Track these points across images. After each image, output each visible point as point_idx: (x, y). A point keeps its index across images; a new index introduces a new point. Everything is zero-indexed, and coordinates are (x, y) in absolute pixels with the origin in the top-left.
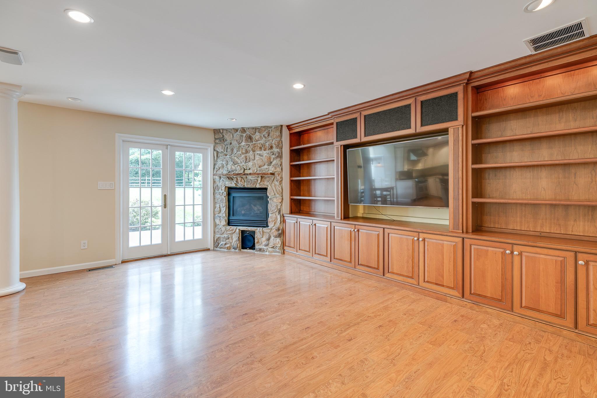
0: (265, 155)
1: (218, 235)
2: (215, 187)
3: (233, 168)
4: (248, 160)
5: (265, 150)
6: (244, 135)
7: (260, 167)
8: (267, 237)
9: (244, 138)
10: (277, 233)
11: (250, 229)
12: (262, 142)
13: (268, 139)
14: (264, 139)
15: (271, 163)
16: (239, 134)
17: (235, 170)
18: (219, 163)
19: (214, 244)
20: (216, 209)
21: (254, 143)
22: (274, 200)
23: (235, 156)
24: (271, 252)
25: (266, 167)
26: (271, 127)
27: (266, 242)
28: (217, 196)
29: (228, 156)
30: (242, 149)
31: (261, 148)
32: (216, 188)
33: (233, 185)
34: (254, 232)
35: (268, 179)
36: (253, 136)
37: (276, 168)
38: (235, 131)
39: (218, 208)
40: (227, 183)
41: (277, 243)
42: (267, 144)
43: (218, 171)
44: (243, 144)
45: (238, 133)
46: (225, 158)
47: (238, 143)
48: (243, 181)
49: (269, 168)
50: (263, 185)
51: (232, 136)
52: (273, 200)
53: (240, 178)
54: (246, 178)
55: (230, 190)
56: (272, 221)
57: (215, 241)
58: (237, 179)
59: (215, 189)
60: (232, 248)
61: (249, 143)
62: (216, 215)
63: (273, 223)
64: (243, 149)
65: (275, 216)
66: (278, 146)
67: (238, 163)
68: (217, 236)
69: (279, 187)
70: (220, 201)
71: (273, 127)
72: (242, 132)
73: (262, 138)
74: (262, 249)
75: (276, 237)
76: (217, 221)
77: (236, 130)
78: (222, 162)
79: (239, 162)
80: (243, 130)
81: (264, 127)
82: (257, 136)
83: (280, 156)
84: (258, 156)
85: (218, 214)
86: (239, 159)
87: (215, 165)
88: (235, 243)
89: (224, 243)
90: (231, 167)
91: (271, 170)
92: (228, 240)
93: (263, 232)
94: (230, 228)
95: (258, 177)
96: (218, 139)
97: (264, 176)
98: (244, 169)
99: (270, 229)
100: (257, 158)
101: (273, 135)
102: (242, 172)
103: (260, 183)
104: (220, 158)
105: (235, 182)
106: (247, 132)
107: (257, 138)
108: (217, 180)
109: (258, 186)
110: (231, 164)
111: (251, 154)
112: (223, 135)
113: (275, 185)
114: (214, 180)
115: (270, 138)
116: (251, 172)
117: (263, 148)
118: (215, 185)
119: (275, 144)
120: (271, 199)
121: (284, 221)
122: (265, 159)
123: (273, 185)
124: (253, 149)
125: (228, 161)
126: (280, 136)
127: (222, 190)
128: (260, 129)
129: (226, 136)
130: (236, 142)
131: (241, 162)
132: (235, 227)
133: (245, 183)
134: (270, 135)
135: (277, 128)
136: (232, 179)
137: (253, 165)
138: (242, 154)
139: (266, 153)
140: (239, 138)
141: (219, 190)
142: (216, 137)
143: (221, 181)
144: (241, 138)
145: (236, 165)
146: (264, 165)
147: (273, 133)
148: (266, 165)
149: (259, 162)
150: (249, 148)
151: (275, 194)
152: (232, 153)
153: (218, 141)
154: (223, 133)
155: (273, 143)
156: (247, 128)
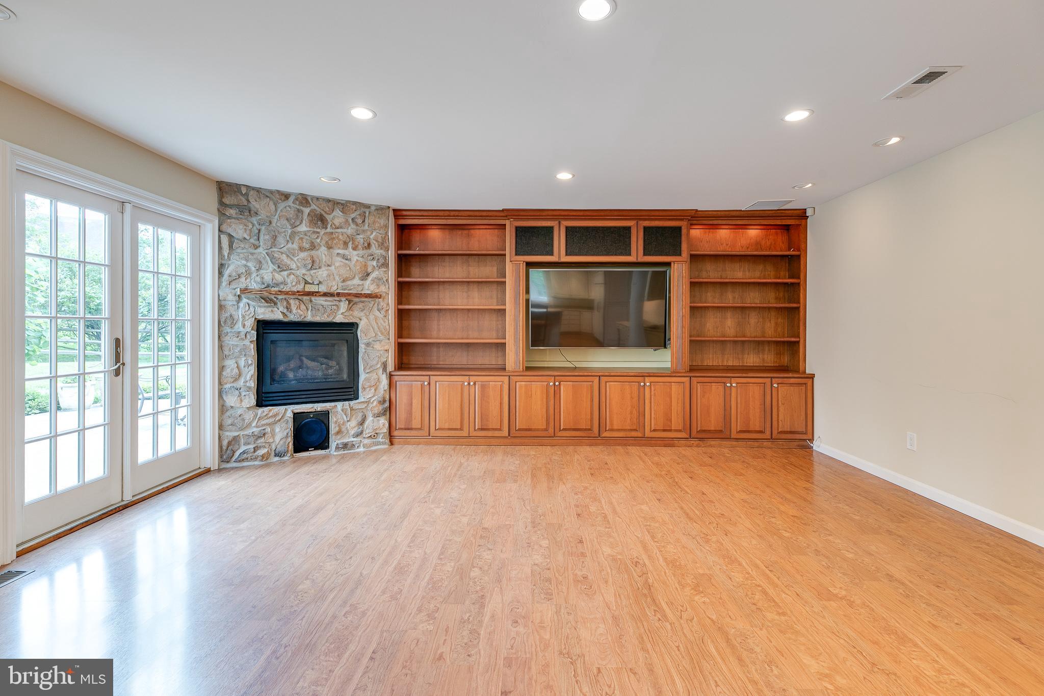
0: (355, 260)
1: (231, 431)
2: (223, 320)
3: (279, 277)
4: (316, 266)
5: (354, 249)
6: (307, 211)
7: (344, 281)
8: (360, 419)
9: (305, 216)
10: (381, 408)
11: (319, 407)
12: (350, 230)
13: (362, 228)
14: (353, 226)
15: (368, 275)
16: (292, 205)
17: (282, 283)
18: (235, 265)
19: (221, 456)
20: (229, 370)
21: (329, 230)
22: (375, 347)
23: (282, 253)
24: (370, 446)
25: (357, 281)
26: (368, 207)
27: (357, 428)
28: (231, 341)
29: (260, 250)
30: (302, 239)
31: (346, 244)
32: (225, 322)
33: (275, 314)
34: (326, 414)
35: (361, 305)
36: (329, 217)
37: (378, 286)
38: (283, 198)
39: (232, 370)
40: (261, 310)
41: (381, 426)
42: (360, 239)
43: (233, 283)
44: (303, 228)
45: (290, 202)
46: (252, 254)
47: (291, 225)
48: (303, 307)
49: (363, 285)
50: (351, 317)
51: (273, 207)
52: (373, 347)
53: (297, 302)
54: (311, 301)
55: (264, 327)
56: (370, 387)
57: (224, 448)
58: (288, 302)
59: (223, 323)
60: (273, 454)
61: (318, 230)
62: (227, 386)
63: (373, 390)
64: (304, 240)
65: (377, 377)
66: (382, 244)
67: (291, 269)
68: (230, 434)
69: (385, 322)
70: (240, 352)
71: (373, 208)
72: (301, 204)
73: (349, 225)
74: (350, 444)
75: (378, 415)
76: (231, 400)
77: (286, 196)
78: (244, 262)
79: (294, 266)
80: (304, 200)
81: (355, 203)
82: (337, 217)
83: (385, 265)
84: (339, 259)
85: (233, 382)
86: (292, 259)
87: (221, 267)
88: (281, 442)
89: (252, 447)
90: (273, 276)
91: (369, 287)
92: (262, 440)
93: (352, 409)
94: (270, 411)
95: (340, 301)
96: (231, 206)
97: (353, 298)
98: (306, 283)
99: (367, 402)
100: (338, 261)
101: (374, 222)
102: (300, 287)
103: (342, 314)
104: (239, 251)
105: (281, 309)
106: (313, 207)
107: (337, 222)
108: (231, 303)
109: (339, 319)
110: (271, 269)
111: (322, 253)
112: (248, 201)
113: (376, 319)
114: (223, 303)
115: (366, 227)
116: (323, 289)
117: (350, 245)
118: (225, 315)
119: (377, 241)
120: (368, 345)
121: (391, 384)
122: (355, 266)
123: (372, 317)
124: (327, 242)
125: (263, 262)
126: (386, 227)
127: (244, 326)
128: (344, 206)
129: (255, 205)
130: (286, 221)
131: (298, 267)
132: (282, 408)
133: (309, 312)
134: (366, 221)
135: (381, 210)
136: (275, 304)
137: (329, 275)
138: (301, 249)
139: (358, 255)
140: (291, 214)
141: (236, 327)
142: (227, 200)
143: (241, 305)
144: (297, 215)
145: (285, 273)
146: (354, 278)
147: (372, 218)
148: (357, 278)
149: (343, 271)
150: (318, 240)
151: (376, 334)
152: (273, 245)
153: (232, 212)
154: (246, 195)
155: (372, 237)
156: (313, 198)
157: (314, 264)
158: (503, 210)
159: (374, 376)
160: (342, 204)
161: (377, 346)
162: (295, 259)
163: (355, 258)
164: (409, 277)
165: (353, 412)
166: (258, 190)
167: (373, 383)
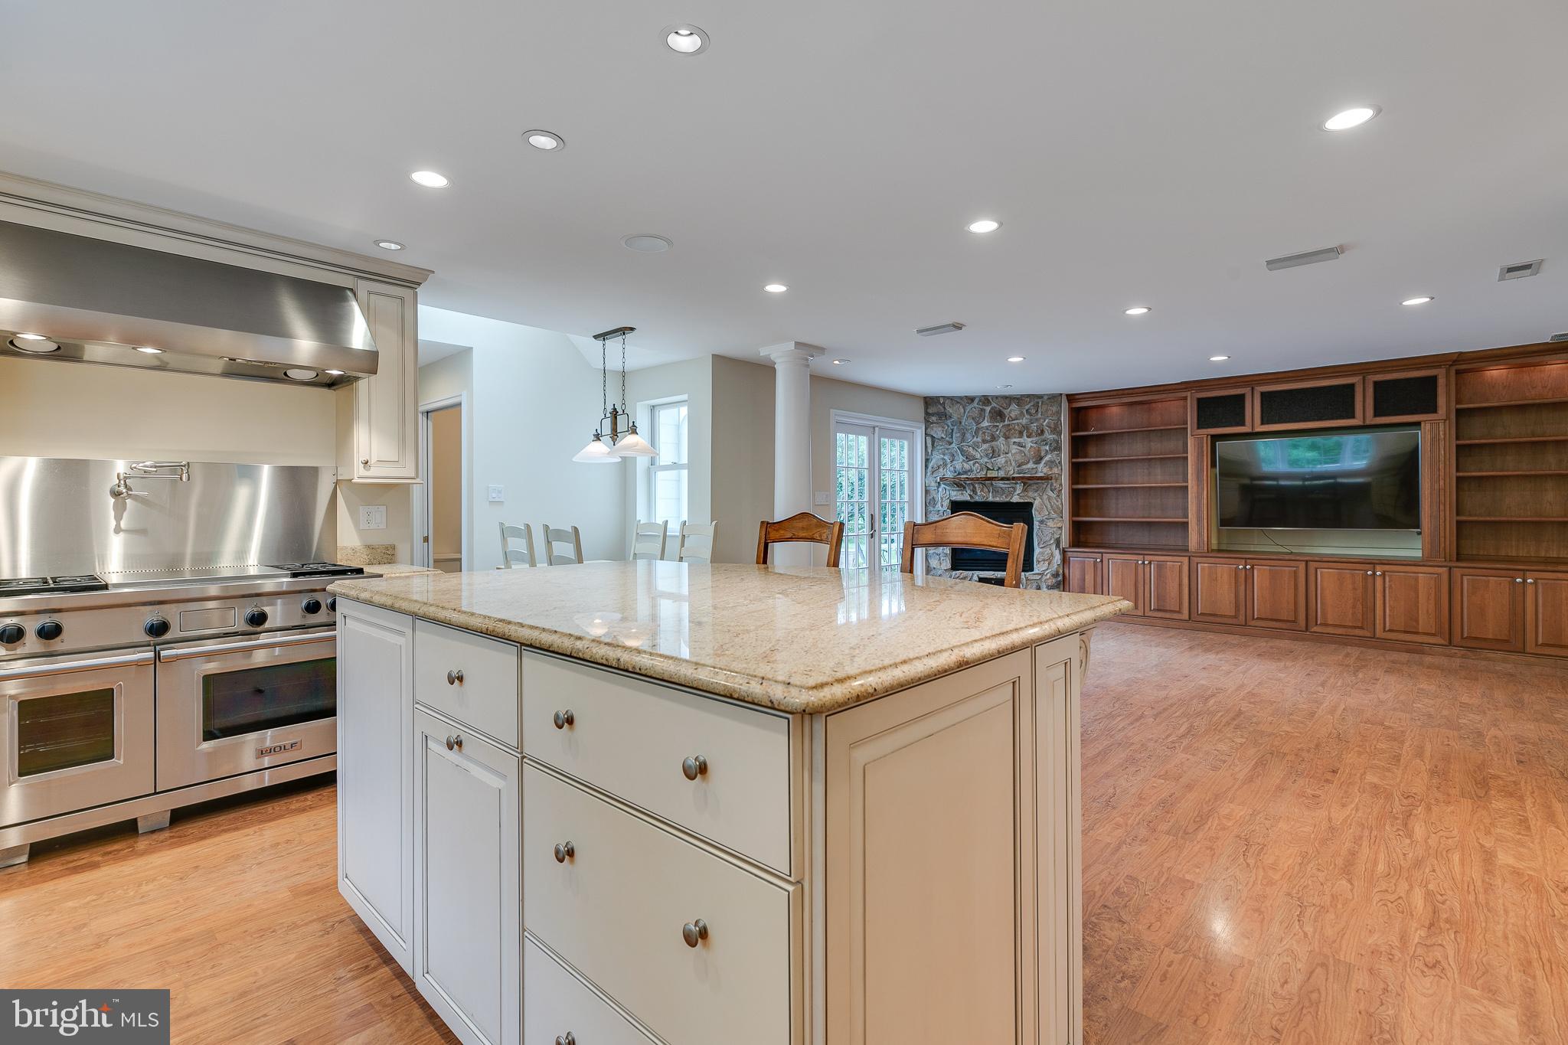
2: (928, 501)
3: (967, 466)
4: (996, 454)
5: (1029, 436)
6: (988, 409)
7: (1019, 466)
9: (987, 414)
10: (1054, 581)
11: (999, 575)
12: (1024, 421)
13: (1036, 417)
14: (1027, 416)
15: (1041, 459)
16: (977, 406)
17: (969, 471)
18: (936, 459)
21: (1006, 423)
22: (1048, 524)
23: (969, 446)
25: (1031, 465)
26: (1040, 397)
29: (953, 445)
30: (984, 433)
31: (1021, 433)
32: (930, 502)
33: (964, 496)
35: (1035, 487)
36: (1006, 412)
37: (1051, 468)
38: (970, 401)
40: (953, 493)
42: (1034, 427)
43: (935, 473)
44: (985, 424)
45: (975, 404)
46: (947, 449)
47: (976, 422)
48: (985, 490)
49: (1036, 468)
50: (1026, 498)
51: (962, 410)
52: (1046, 525)
53: (981, 486)
54: (992, 484)
55: (956, 506)
56: (1044, 560)
58: (974, 487)
59: (929, 504)
61: (998, 424)
63: (1047, 563)
64: (986, 434)
65: (1051, 552)
66: (1055, 429)
67: (976, 459)
69: (1057, 501)
71: (1046, 398)
72: (984, 404)
73: (1024, 415)
77: (971, 399)
78: (942, 456)
79: (978, 456)
80: (986, 400)
81: (1029, 396)
82: (1013, 410)
83: (1058, 448)
84: (1015, 446)
86: (977, 451)
87: (927, 460)
90: (963, 465)
91: (1042, 470)
93: (1027, 579)
95: (1016, 484)
96: (933, 415)
97: (1028, 481)
98: (988, 469)
99: (1040, 574)
100: (1014, 449)
101: (1047, 410)
102: (982, 474)
103: (1018, 495)
104: (938, 448)
105: (969, 492)
106: (994, 405)
107: (1013, 415)
108: (933, 488)
109: (1015, 499)
110: (961, 460)
111: (1001, 443)
112: (945, 408)
113: (1049, 498)
114: (928, 488)
115: (1039, 416)
116: (1002, 474)
117: (1025, 434)
118: (929, 498)
119: (1050, 427)
120: (1041, 522)
121: (1065, 560)
122: (1029, 451)
123: (1045, 497)
124: (1005, 434)
125: (955, 453)
126: (1059, 413)
127: (942, 506)
128: (1019, 400)
129: (949, 410)
130: (972, 420)
131: (981, 456)
132: (970, 573)
133: (991, 494)
134: (1040, 410)
135: (1054, 398)
136: (964, 488)
137: (1006, 462)
138: (984, 441)
139: (1032, 442)
140: (976, 413)
141: (937, 506)
142: (930, 411)
143: (940, 489)
144: (980, 414)
145: (972, 462)
146: (1028, 462)
147: (1045, 407)
148: (1031, 462)
149: (1018, 457)
150: (998, 433)
151: (1049, 513)
152: (963, 440)
153: (934, 419)
154: (944, 403)
155: (1045, 424)
156: (993, 397)
157: (994, 453)
158: (1182, 383)
159: (1048, 551)
160: (1018, 399)
161: (1050, 523)
162: (979, 450)
163: (1029, 445)
164: (1085, 457)
165: (1029, 582)
166: (951, 399)
167: (1046, 558)
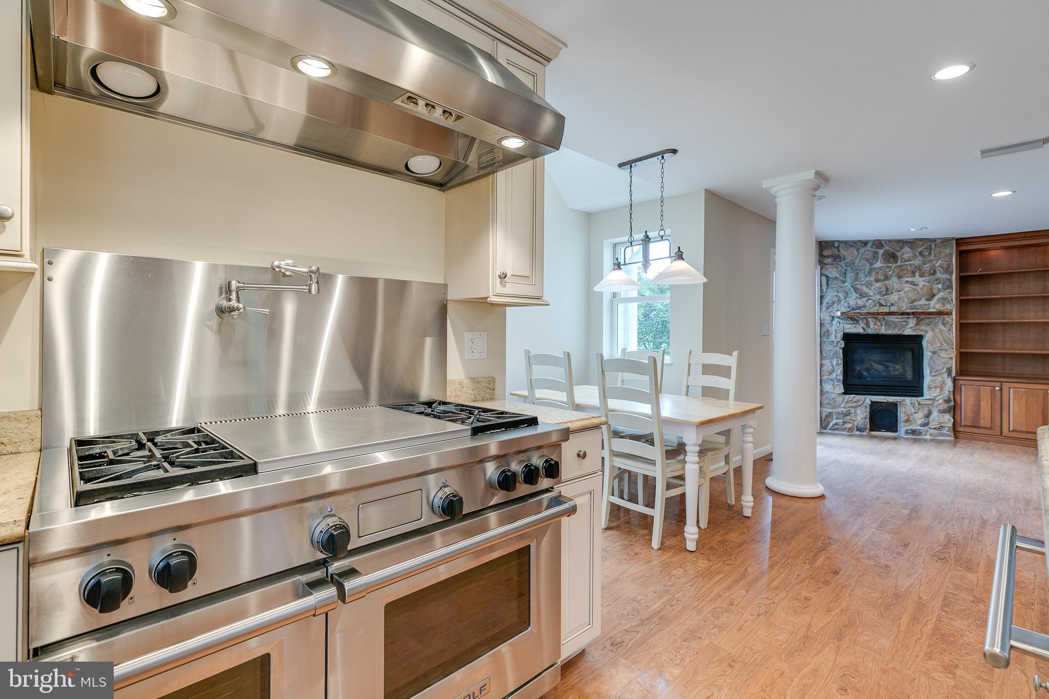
0: (922, 285)
1: (827, 408)
2: (822, 333)
3: (860, 303)
5: (921, 276)
6: (881, 252)
7: (912, 302)
8: (926, 412)
9: (880, 256)
10: (946, 406)
11: (891, 399)
12: (917, 262)
13: (928, 259)
14: (920, 258)
15: (934, 296)
16: (871, 249)
17: (862, 307)
18: (831, 295)
19: (821, 424)
20: (826, 367)
21: (899, 263)
22: (940, 355)
23: (863, 285)
24: (936, 436)
25: (923, 302)
26: (934, 240)
27: (923, 419)
28: (828, 347)
29: (847, 284)
30: (877, 273)
31: (913, 274)
32: (824, 335)
33: (858, 329)
34: (895, 405)
35: (927, 321)
36: (899, 254)
37: (944, 304)
38: (863, 245)
39: (828, 367)
40: (847, 326)
41: (947, 421)
42: (927, 267)
43: (830, 308)
44: (878, 264)
45: (868, 247)
46: (841, 287)
47: (870, 264)
48: (878, 323)
49: (929, 304)
50: (919, 331)
51: (856, 253)
52: (938, 355)
53: (874, 320)
54: (884, 319)
55: (847, 337)
56: (936, 387)
57: (823, 419)
58: (867, 321)
60: (855, 428)
61: (891, 265)
62: (825, 378)
63: (938, 390)
64: (879, 274)
65: (942, 380)
66: (947, 269)
67: (869, 296)
68: (827, 410)
69: (949, 334)
70: (833, 355)
71: (938, 241)
72: (877, 247)
73: (917, 257)
74: (918, 431)
75: (944, 412)
76: (828, 387)
77: (865, 243)
78: (836, 293)
79: (871, 294)
80: (879, 244)
81: (922, 240)
82: (907, 253)
83: (950, 287)
84: (908, 285)
85: (829, 375)
86: (870, 289)
87: (822, 297)
88: (862, 421)
89: (841, 421)
90: (857, 301)
91: (934, 305)
92: (848, 417)
93: (919, 404)
94: (854, 397)
95: (908, 318)
96: (828, 257)
97: (920, 316)
98: (881, 305)
99: (933, 399)
100: (907, 287)
101: (940, 253)
102: (875, 310)
103: (910, 328)
104: (832, 286)
105: (862, 325)
106: (887, 248)
107: (906, 256)
108: (827, 322)
109: (908, 332)
110: (854, 297)
111: (894, 282)
112: (839, 251)
113: (941, 331)
114: (822, 322)
115: (932, 257)
116: (893, 309)
117: (917, 274)
118: (824, 330)
119: (942, 267)
120: (934, 353)
121: (956, 389)
122: (922, 289)
123: (937, 330)
124: (898, 274)
125: (849, 292)
126: (951, 255)
127: (836, 337)
128: (911, 243)
129: (843, 253)
130: (866, 262)
131: (874, 294)
132: (863, 397)
133: (883, 327)
134: (932, 252)
135: (946, 241)
136: (858, 321)
137: (899, 299)
138: (877, 281)
139: (924, 281)
140: (870, 256)
141: (831, 338)
142: (825, 253)
143: (834, 323)
144: (874, 256)
145: (865, 299)
146: (921, 299)
147: (938, 250)
148: (923, 299)
149: (911, 295)
150: (890, 273)
151: (942, 344)
152: (856, 280)
153: (829, 260)
154: (838, 247)
155: (937, 265)
156: (886, 241)
157: (888, 291)
159: (939, 379)
160: (911, 242)
161: (943, 354)
162: (872, 288)
163: (921, 284)
164: (967, 296)
165: (920, 407)
166: (845, 243)
167: (938, 385)
